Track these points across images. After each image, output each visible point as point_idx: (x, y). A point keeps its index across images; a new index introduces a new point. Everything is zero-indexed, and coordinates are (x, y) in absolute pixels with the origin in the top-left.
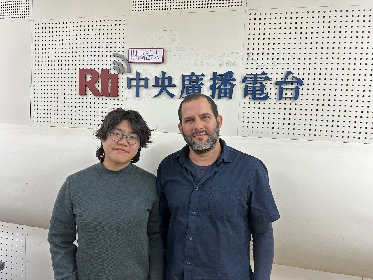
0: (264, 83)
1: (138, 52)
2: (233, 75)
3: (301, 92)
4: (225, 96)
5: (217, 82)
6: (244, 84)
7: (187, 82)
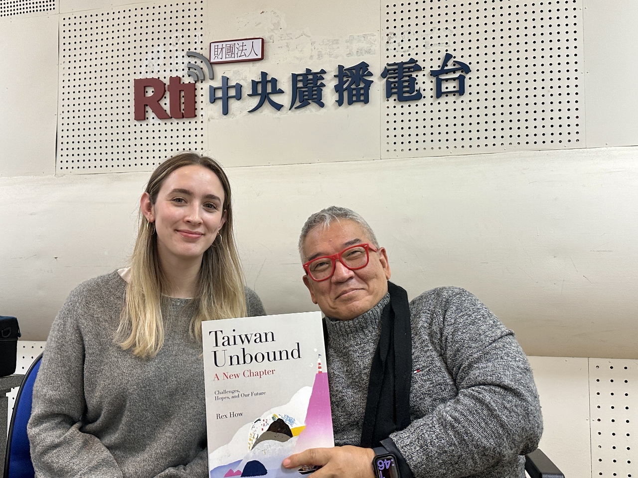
0: (414, 75)
1: (224, 46)
2: (368, 68)
3: (467, 82)
4: (358, 101)
5: (345, 79)
6: (386, 79)
7: (300, 85)
